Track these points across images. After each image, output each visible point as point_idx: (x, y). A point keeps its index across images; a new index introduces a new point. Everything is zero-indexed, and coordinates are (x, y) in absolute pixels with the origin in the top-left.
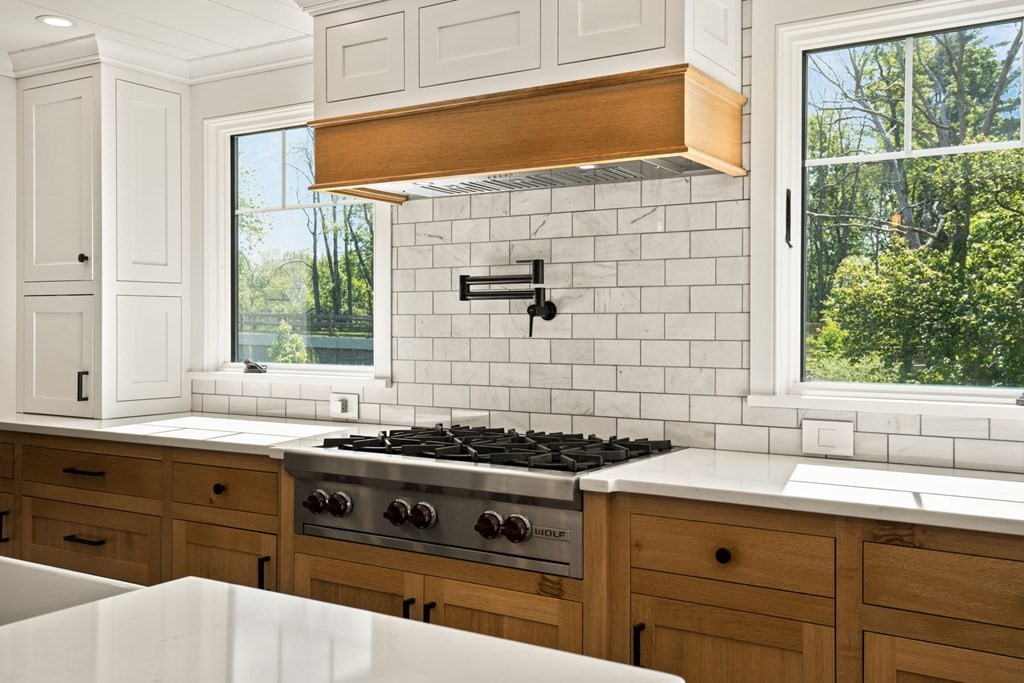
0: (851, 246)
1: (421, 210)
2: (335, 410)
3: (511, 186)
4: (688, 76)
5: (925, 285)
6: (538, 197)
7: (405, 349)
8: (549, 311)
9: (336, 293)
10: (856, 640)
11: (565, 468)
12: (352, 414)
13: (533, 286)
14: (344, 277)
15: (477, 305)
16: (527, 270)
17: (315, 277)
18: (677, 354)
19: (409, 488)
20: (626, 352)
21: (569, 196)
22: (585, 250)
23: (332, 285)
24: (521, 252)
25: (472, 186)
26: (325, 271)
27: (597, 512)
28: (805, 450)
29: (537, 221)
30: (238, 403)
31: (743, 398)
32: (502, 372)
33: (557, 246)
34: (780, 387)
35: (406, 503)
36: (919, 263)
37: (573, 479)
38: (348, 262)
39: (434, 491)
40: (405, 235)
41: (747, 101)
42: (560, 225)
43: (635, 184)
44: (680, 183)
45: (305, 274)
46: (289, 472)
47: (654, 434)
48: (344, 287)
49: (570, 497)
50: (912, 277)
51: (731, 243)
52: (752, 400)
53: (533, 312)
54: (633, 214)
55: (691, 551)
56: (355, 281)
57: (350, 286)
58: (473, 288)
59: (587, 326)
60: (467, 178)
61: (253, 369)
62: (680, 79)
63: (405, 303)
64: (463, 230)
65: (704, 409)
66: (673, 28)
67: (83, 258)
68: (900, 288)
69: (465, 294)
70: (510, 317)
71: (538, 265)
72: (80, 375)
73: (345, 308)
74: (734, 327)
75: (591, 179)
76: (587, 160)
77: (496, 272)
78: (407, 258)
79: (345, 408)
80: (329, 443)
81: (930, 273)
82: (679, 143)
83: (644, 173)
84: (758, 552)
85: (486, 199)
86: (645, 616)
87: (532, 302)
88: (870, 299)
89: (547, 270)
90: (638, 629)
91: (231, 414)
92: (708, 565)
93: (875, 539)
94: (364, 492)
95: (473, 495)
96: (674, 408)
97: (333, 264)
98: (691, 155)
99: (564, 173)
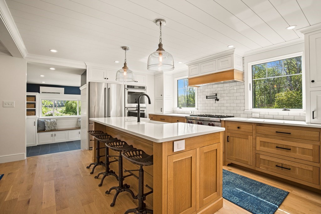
0: (281, 91)
1: (201, 88)
2: (191, 113)
3: (213, 84)
4: (234, 70)
5: (294, 97)
6: (216, 86)
7: (199, 105)
8: (218, 100)
9: (188, 101)
10: (255, 138)
11: (219, 118)
12: (193, 113)
13: (216, 97)
14: (189, 98)
15: (208, 99)
16: (215, 95)
17: (185, 98)
18: (235, 105)
19: (200, 120)
20: (228, 105)
21: (220, 85)
22: (223, 92)
23: (187, 99)
24: (214, 93)
25: (207, 85)
26: (186, 97)
27: (223, 123)
28: (253, 117)
29: (216, 89)
30: (179, 112)
31: (244, 110)
32: (212, 108)
33: (219, 92)
34: (249, 109)
35: (200, 122)
36: (292, 93)
37: (220, 119)
38: (190, 96)
39: (203, 120)
40: (199, 91)
41: (244, 72)
42: (219, 89)
43: (229, 84)
44: (235, 83)
45: (183, 98)
46: (186, 119)
47: (232, 115)
48: (189, 100)
49: (219, 121)
50: (291, 96)
51: (242, 90)
52: (245, 111)
53: (216, 100)
54: (229, 87)
55: (235, 127)
56: (191, 99)
57: (190, 99)
58: (208, 97)
59: (223, 102)
60: (207, 84)
61: (180, 108)
62: (233, 71)
63: (199, 99)
64: (206, 90)
65: (239, 112)
66: (232, 64)
67: (161, 95)
68: (289, 98)
69: (207, 98)
70: (213, 101)
71: (216, 94)
72: (161, 109)
73: (189, 103)
74: (243, 101)
75: (223, 83)
76: (222, 81)
77: (211, 95)
78: (199, 94)
79: (192, 113)
80: (190, 116)
81: (295, 95)
82: (233, 78)
83: (230, 82)
84: (243, 127)
85: (209, 86)
86: (229, 135)
87: (216, 99)
88: (282, 100)
89: (217, 95)
90: (228, 137)
91: (178, 113)
92: (237, 129)
93: (257, 125)
94: (194, 121)
95: (208, 121)
96: (235, 112)
97: (187, 96)
98: (235, 80)
99: (219, 83)
